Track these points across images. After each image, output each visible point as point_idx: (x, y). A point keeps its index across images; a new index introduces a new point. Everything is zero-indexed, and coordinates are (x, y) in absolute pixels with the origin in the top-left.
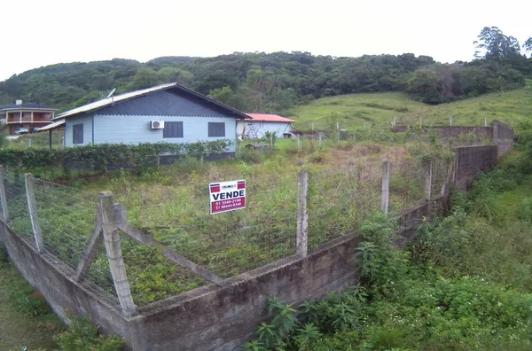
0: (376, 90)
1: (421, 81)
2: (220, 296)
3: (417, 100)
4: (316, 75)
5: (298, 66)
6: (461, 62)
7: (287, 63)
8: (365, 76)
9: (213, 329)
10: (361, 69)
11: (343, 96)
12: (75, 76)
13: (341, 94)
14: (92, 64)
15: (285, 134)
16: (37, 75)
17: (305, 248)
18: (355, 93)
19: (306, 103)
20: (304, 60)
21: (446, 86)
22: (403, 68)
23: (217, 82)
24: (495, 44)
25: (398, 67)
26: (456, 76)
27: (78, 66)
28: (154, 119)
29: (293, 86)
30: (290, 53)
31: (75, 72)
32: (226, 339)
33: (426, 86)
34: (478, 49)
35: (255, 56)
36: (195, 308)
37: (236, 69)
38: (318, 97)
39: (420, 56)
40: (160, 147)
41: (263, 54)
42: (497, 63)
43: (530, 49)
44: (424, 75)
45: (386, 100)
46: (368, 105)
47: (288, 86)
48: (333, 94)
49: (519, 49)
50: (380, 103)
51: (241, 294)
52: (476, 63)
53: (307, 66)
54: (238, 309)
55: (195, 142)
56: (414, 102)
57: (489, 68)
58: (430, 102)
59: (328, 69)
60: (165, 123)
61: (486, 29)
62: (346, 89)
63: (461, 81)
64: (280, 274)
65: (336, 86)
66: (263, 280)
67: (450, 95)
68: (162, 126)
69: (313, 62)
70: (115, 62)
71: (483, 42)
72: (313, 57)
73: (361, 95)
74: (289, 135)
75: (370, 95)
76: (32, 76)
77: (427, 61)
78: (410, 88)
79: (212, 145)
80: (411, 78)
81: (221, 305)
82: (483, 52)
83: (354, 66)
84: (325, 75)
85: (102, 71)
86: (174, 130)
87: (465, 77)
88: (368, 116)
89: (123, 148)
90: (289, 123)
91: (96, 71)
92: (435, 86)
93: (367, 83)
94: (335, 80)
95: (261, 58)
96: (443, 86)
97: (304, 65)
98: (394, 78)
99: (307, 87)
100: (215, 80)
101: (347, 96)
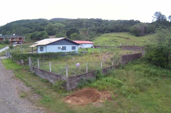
0: (121, 31)
1: (135, 29)
2: (77, 76)
3: (133, 35)
4: (103, 26)
5: (97, 23)
6: (148, 23)
7: (94, 22)
8: (118, 27)
9: (75, 80)
10: (117, 25)
11: (111, 33)
12: (28, 24)
13: (110, 32)
14: (33, 20)
15: (91, 47)
16: (15, 24)
17: (87, 72)
18: (115, 32)
19: (99, 36)
20: (99, 21)
21: (142, 31)
22: (130, 24)
23: (73, 31)
24: (159, 17)
25: (128, 24)
26: (145, 28)
27: (28, 21)
28: (60, 46)
29: (95, 30)
30: (95, 19)
31: (28, 23)
32: (77, 82)
33: (136, 31)
34: (154, 19)
35: (84, 19)
36: (74, 77)
37: (78, 24)
38: (103, 33)
39: (136, 21)
40: (61, 53)
41: (87, 19)
42: (159, 23)
43: (170, 19)
44: (136, 27)
45: (123, 35)
46: (118, 37)
47: (94, 30)
48: (108, 32)
49: (166, 19)
50: (121, 36)
51: (79, 76)
52: (152, 23)
53: (100, 23)
54: (78, 78)
55: (69, 51)
56: (132, 35)
57: (156, 25)
58: (137, 36)
59: (107, 24)
60: (62, 47)
61: (157, 12)
62: (112, 31)
63: (147, 29)
64: (84, 74)
65: (109, 30)
66: (82, 75)
67: (143, 34)
68: (61, 48)
69: (102, 22)
70: (40, 20)
71: (155, 17)
72: (103, 20)
73: (116, 33)
74: (92, 47)
75: (119, 33)
76: (14, 24)
77: (138, 22)
78: (131, 31)
79: (73, 52)
80: (132, 28)
81: (76, 77)
82: (155, 20)
83: (115, 24)
84: (106, 26)
85: (36, 23)
86: (64, 48)
87: (148, 28)
88: (116, 41)
89: (53, 53)
90: (93, 44)
91: (34, 23)
92: (139, 31)
93: (118, 29)
94: (109, 28)
95: (86, 20)
96: (141, 31)
97: (99, 23)
98: (127, 28)
99: (100, 30)
100: (72, 30)
101: (112, 33)
